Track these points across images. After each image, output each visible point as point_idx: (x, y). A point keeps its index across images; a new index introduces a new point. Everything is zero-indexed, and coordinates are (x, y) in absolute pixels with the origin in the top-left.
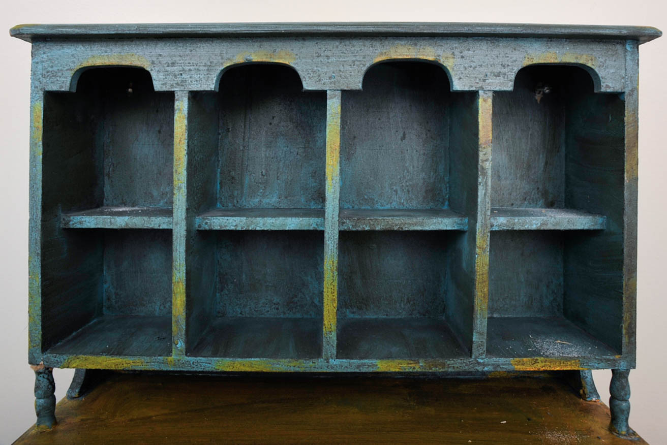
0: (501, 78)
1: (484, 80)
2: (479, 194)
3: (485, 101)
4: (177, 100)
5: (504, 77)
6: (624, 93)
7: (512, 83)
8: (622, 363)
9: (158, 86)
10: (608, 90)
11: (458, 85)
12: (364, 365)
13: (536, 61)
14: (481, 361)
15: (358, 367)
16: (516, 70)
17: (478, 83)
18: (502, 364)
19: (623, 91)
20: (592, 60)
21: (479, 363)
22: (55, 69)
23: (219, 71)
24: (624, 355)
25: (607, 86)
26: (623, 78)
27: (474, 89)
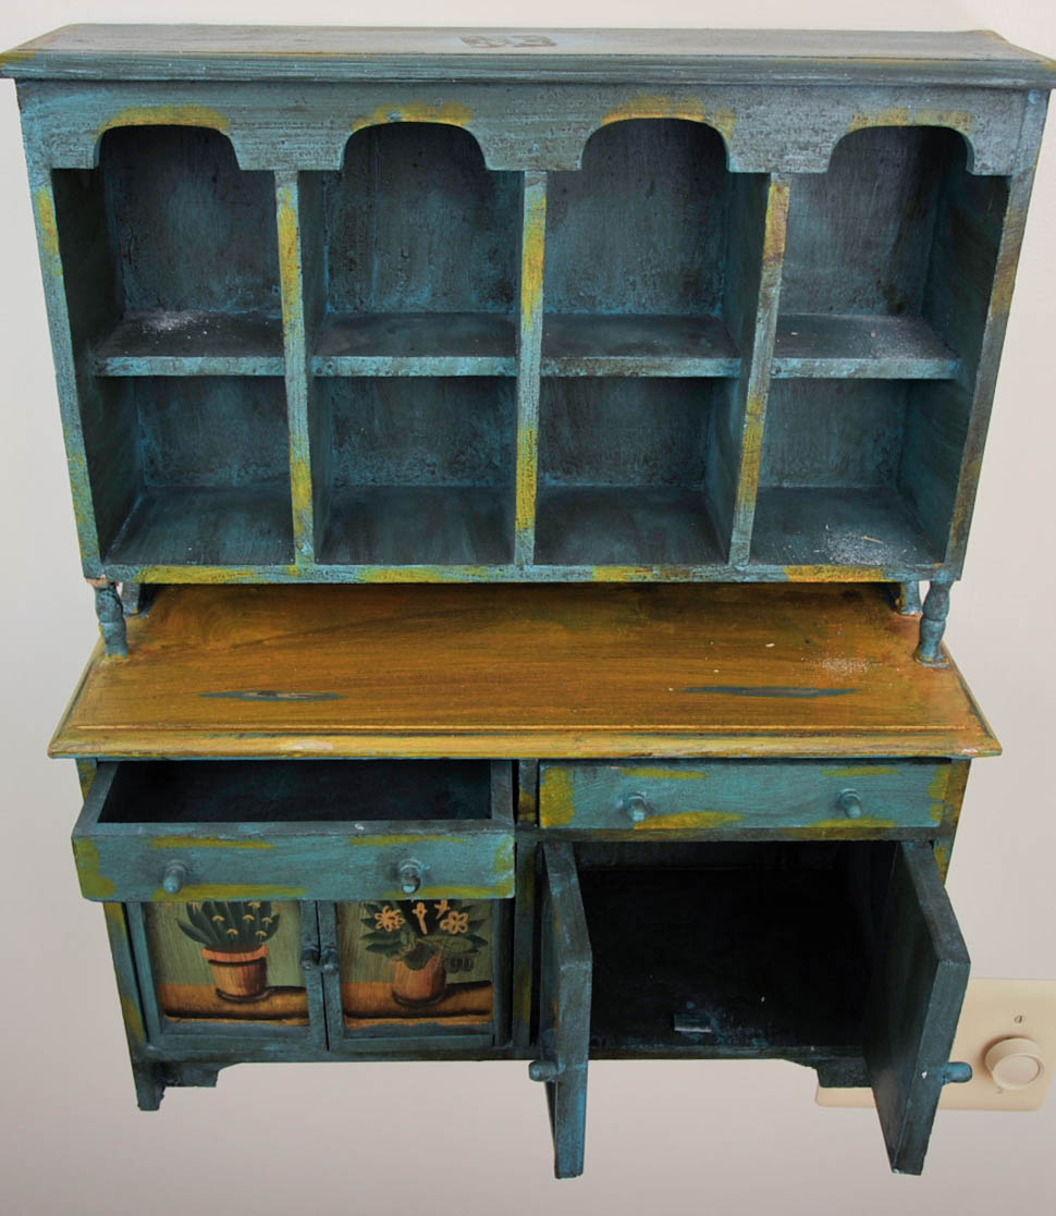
0: (810, 152)
1: (781, 156)
2: (757, 335)
3: (779, 190)
4: (279, 186)
5: (814, 151)
6: (1010, 177)
7: (825, 161)
8: (942, 575)
9: (245, 162)
10: (985, 173)
11: (736, 165)
12: (572, 573)
13: (870, 123)
14: (741, 569)
15: (565, 575)
16: (835, 137)
17: (770, 161)
18: (772, 574)
19: (1009, 174)
20: (965, 121)
21: (738, 572)
22: (64, 130)
23: (347, 138)
24: (946, 563)
25: (984, 166)
26: (1013, 152)
27: (763, 170)
